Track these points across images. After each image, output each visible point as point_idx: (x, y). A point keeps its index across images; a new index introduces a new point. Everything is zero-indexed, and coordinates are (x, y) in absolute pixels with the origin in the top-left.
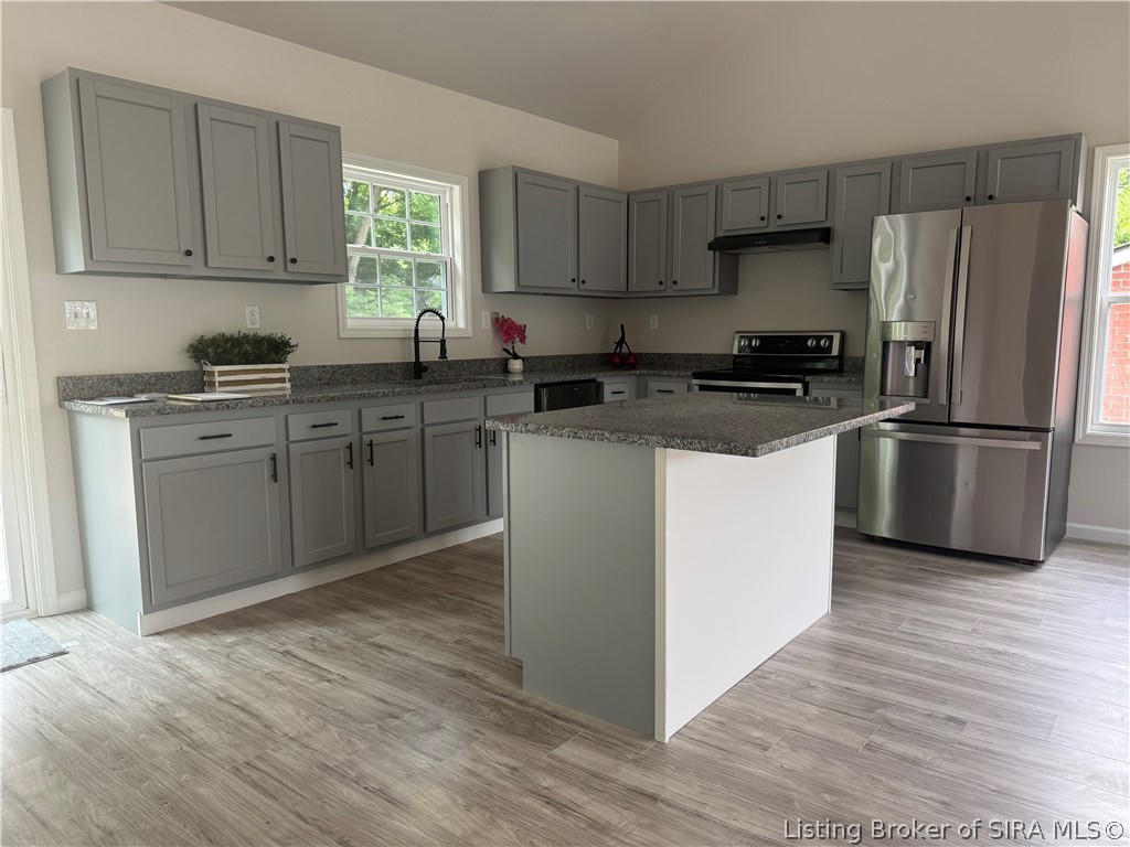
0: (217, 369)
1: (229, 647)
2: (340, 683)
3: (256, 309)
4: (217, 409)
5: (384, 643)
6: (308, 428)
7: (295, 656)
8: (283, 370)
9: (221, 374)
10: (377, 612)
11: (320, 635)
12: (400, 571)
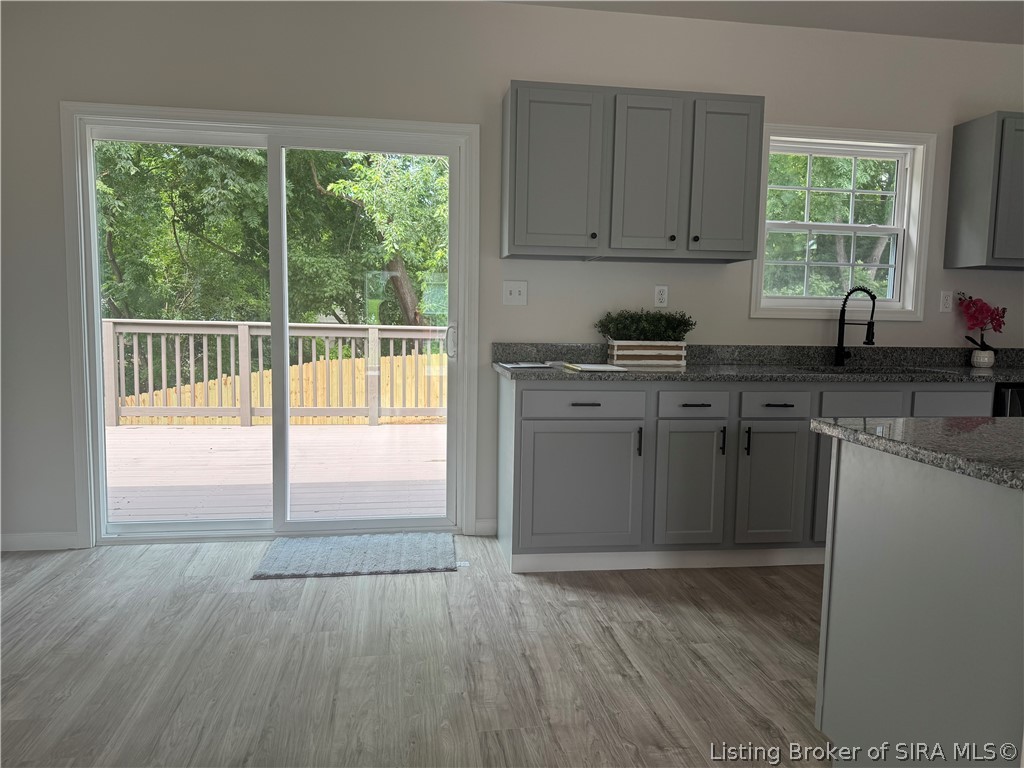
0: (617, 343)
1: (566, 605)
2: (632, 683)
3: (666, 288)
4: (590, 379)
5: (703, 653)
6: (679, 406)
7: (612, 637)
8: (680, 348)
9: (620, 348)
10: (720, 616)
11: (649, 622)
12: (773, 577)
